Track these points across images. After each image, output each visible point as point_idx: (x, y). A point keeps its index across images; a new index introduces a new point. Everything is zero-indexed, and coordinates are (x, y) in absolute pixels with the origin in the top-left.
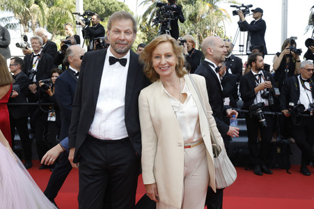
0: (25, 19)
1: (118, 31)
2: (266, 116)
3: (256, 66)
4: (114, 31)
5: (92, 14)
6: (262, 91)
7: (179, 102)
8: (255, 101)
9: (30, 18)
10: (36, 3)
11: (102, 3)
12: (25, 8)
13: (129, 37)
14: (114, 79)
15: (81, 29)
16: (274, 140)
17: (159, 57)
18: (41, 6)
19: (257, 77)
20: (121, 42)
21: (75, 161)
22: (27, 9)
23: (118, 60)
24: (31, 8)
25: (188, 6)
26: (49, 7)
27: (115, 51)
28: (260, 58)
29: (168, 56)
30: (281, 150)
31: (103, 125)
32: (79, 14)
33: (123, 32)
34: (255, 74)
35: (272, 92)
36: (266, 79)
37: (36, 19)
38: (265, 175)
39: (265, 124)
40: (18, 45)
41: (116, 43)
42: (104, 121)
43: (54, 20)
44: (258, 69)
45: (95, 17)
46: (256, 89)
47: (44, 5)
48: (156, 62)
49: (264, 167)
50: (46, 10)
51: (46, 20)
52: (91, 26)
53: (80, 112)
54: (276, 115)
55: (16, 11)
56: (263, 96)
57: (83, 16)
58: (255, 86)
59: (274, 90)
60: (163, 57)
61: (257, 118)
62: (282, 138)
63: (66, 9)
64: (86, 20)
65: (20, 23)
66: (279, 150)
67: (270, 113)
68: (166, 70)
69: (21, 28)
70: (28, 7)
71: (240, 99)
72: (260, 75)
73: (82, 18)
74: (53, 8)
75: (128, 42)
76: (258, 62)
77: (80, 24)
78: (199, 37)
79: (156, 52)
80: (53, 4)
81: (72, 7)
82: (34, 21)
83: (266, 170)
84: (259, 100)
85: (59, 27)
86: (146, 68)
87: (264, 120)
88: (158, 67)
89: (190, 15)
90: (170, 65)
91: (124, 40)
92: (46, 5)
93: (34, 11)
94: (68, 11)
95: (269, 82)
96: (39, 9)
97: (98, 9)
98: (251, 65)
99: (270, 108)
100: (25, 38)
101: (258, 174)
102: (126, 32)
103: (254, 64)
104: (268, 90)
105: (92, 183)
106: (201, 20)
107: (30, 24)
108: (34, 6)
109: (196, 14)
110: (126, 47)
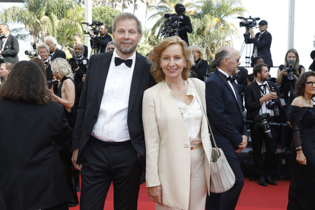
0: (35, 31)
1: (123, 31)
2: (272, 127)
3: (261, 76)
4: (118, 32)
5: (100, 24)
6: (268, 102)
7: (185, 104)
8: (260, 111)
9: (41, 29)
10: (47, 14)
11: (111, 16)
12: (35, 19)
13: (133, 37)
14: (118, 81)
15: (90, 38)
16: (279, 151)
17: (167, 58)
18: (51, 18)
19: (262, 88)
20: (125, 41)
21: (78, 162)
22: (38, 20)
23: (123, 61)
24: (42, 19)
25: (196, 20)
26: (60, 19)
27: (121, 51)
28: (265, 68)
29: (177, 58)
30: (286, 161)
31: (106, 126)
32: (88, 24)
33: (127, 32)
34: (260, 84)
35: (278, 103)
36: (271, 90)
37: (46, 31)
38: (269, 186)
39: (270, 135)
40: (26, 53)
41: (121, 43)
42: (108, 122)
43: (63, 32)
44: (263, 80)
45: (103, 27)
46: (261, 99)
47: (55, 17)
48: (164, 63)
49: (269, 178)
50: (57, 22)
51: (56, 31)
52: (99, 35)
53: (84, 114)
54: (281, 126)
55: (27, 22)
56: (268, 107)
57: (91, 26)
58: (260, 97)
59: (280, 101)
60: (172, 59)
61: (262, 129)
62: (287, 150)
63: (76, 21)
64: (94, 29)
65: (31, 34)
66: (284, 162)
67: (275, 124)
68: (174, 72)
69: (31, 39)
70: (39, 18)
71: (246, 110)
72: (265, 86)
73: (90, 28)
74: (63, 20)
75: (133, 41)
76: (263, 72)
77: (88, 33)
78: (207, 51)
79: (165, 53)
80: (63, 16)
81: (82, 19)
82: (45, 32)
83: (271, 180)
84: (264, 110)
85: (69, 39)
86: (154, 68)
87: (269, 131)
88: (166, 68)
89: (198, 29)
90: (178, 67)
91: (128, 39)
92: (56, 17)
93: (44, 23)
94: (77, 23)
95: (275, 93)
96: (49, 20)
97: (107, 22)
98: (256, 76)
99: (275, 119)
100: (34, 46)
101: (262, 185)
102: (130, 31)
103: (259, 75)
104: (273, 100)
105: (94, 185)
106: (209, 33)
107: (40, 36)
108: (45, 18)
109: (204, 29)
110: (131, 46)
